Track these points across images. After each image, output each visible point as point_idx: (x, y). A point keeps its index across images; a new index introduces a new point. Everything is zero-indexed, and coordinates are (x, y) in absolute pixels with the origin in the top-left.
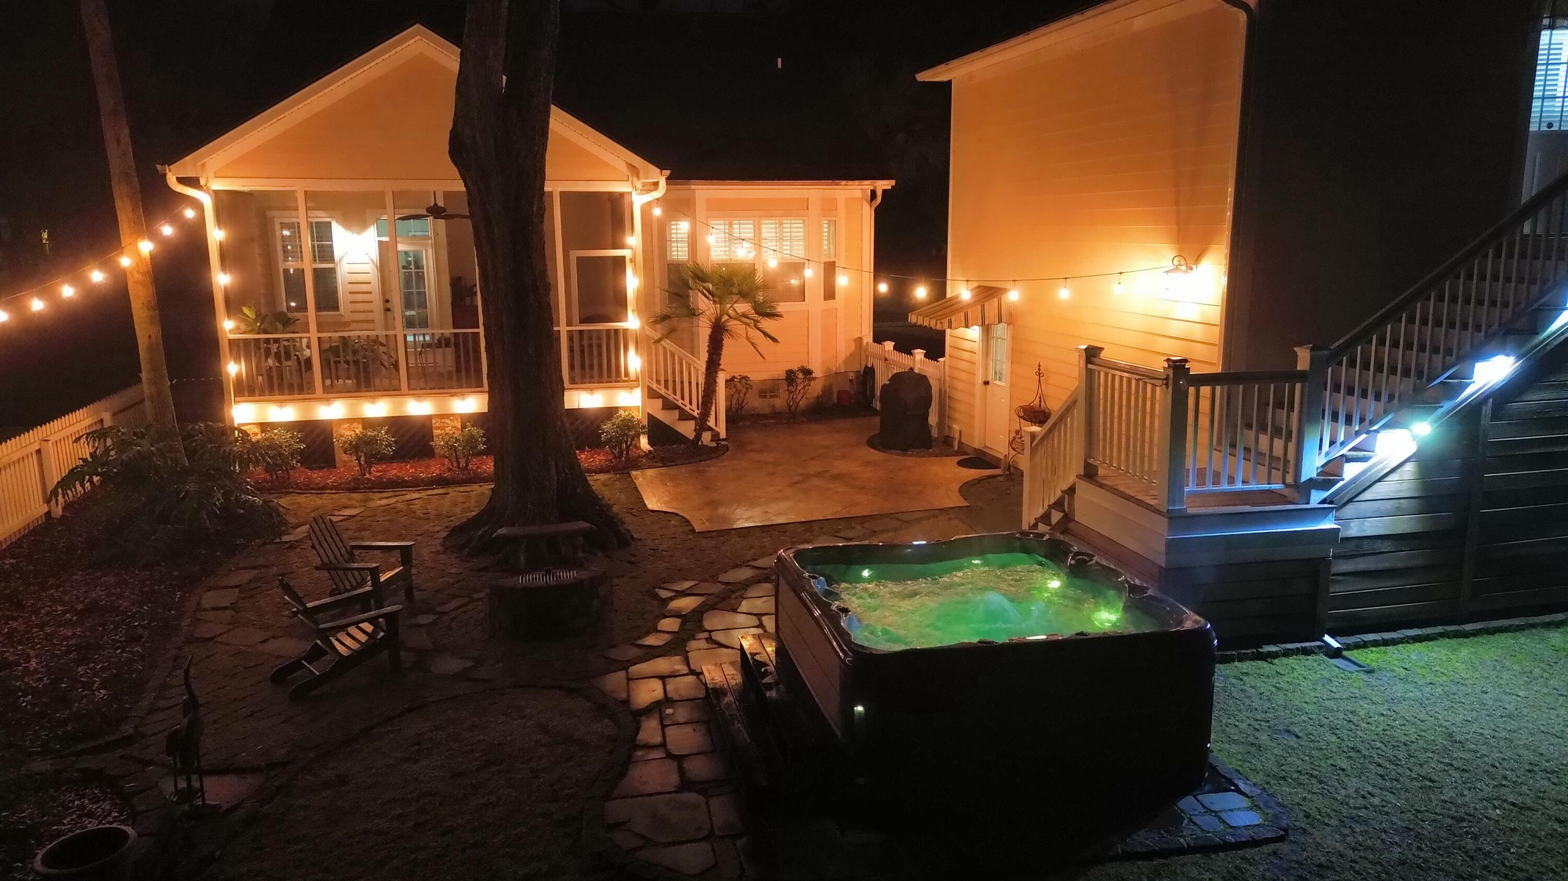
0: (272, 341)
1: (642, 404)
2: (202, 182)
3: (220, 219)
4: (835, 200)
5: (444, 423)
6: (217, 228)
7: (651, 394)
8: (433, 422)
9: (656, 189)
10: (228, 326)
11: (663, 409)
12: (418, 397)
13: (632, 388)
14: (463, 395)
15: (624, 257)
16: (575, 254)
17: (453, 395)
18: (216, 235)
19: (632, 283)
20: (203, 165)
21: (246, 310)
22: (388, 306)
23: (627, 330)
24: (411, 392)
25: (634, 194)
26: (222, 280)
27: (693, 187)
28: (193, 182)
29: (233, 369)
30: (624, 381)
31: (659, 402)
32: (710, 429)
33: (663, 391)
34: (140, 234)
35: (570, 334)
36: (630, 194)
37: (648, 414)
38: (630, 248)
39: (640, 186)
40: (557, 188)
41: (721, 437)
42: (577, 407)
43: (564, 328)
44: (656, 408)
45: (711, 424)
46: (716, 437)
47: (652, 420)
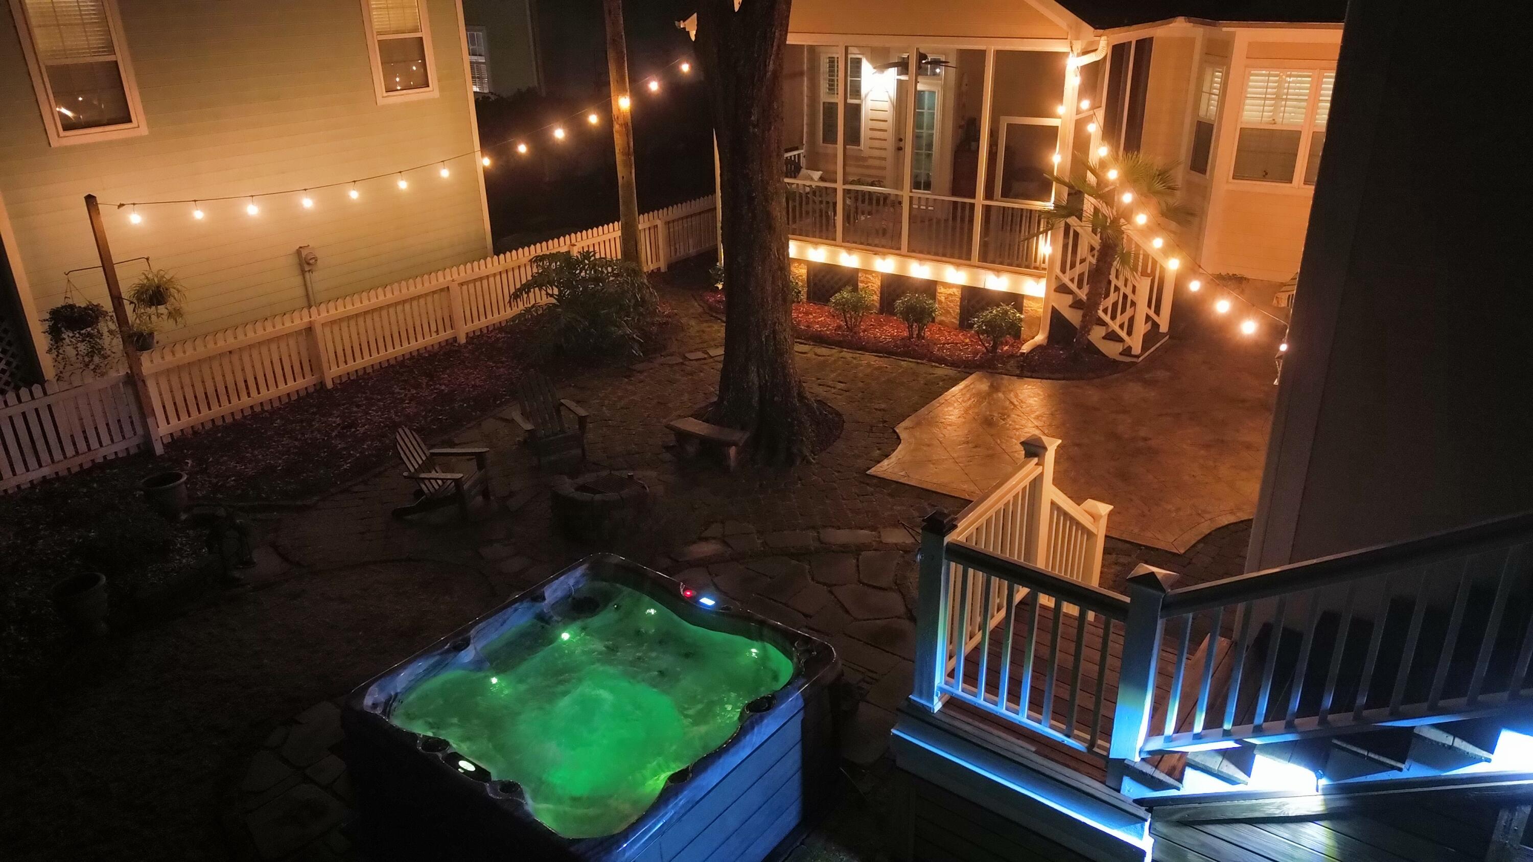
1: (1045, 297)
5: (867, 278)
7: (1062, 289)
8: (860, 275)
11: (1070, 306)
12: (849, 250)
13: (1040, 277)
14: (884, 255)
15: (1057, 127)
16: (1005, 121)
17: (876, 253)
19: (1058, 157)
22: (901, 144)
24: (844, 244)
25: (1070, 54)
27: (1225, 29)
31: (1069, 299)
32: (1121, 340)
33: (1073, 287)
34: (622, 91)
35: (987, 209)
36: (1065, 54)
37: (1053, 307)
38: (1060, 118)
39: (1079, 46)
40: (991, 47)
41: (1133, 353)
42: (982, 286)
43: (980, 200)
44: (1063, 304)
45: (1123, 334)
46: (1127, 351)
47: (1056, 318)
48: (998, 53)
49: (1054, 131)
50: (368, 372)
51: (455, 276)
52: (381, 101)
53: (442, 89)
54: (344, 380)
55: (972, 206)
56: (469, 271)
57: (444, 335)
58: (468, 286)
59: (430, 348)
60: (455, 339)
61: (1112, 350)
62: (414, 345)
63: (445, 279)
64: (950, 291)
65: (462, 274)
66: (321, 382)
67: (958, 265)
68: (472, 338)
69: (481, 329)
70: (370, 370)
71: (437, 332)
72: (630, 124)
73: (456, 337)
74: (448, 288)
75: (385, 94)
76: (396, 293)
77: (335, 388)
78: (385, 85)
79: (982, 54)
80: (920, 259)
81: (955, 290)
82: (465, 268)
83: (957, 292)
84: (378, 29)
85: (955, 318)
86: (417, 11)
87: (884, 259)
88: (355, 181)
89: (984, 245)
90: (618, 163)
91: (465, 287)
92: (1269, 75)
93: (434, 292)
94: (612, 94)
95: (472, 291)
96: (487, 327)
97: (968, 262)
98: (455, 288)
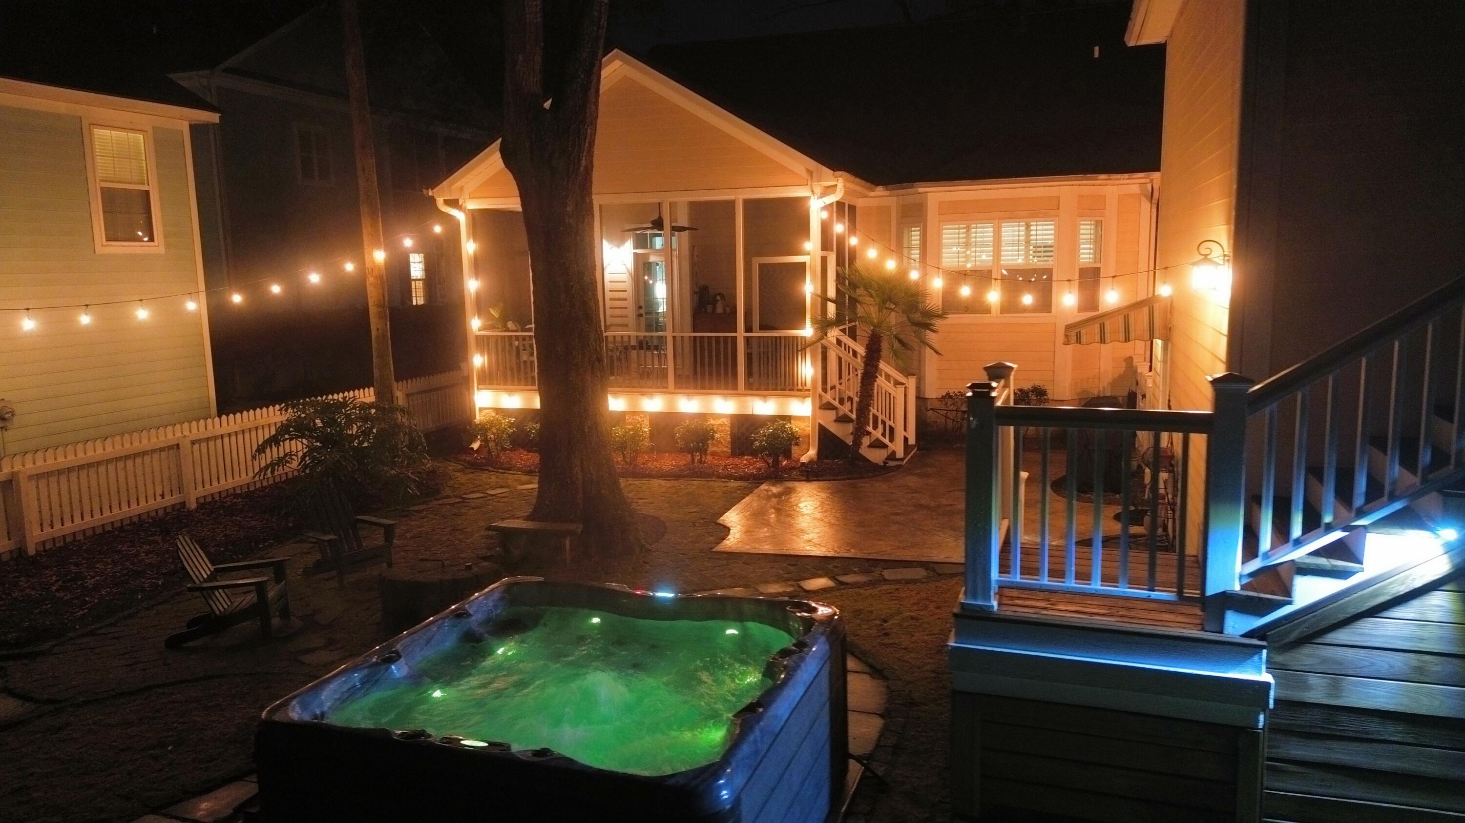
0: (514, 338)
1: (812, 415)
2: (460, 204)
3: (474, 233)
4: (1104, 197)
5: (636, 419)
6: (472, 241)
7: (827, 407)
8: (627, 418)
9: (834, 192)
10: (475, 324)
11: (835, 421)
12: (615, 394)
13: (804, 397)
14: (651, 395)
15: (804, 263)
16: (757, 261)
17: (643, 394)
18: (469, 247)
19: (809, 288)
20: (462, 188)
21: (492, 312)
22: (641, 311)
23: (805, 337)
25: (812, 197)
26: (472, 285)
27: (920, 190)
28: (453, 203)
29: (478, 360)
30: (800, 390)
31: (832, 414)
32: (885, 446)
33: (836, 403)
34: (377, 245)
35: (748, 340)
36: (809, 198)
37: (820, 425)
38: (808, 254)
39: (818, 190)
40: (740, 196)
41: (897, 457)
42: (750, 413)
43: (741, 334)
44: (828, 420)
45: (886, 441)
46: (892, 456)
47: (823, 432)
48: (747, 202)
49: (803, 265)
50: (78, 539)
51: (187, 433)
52: (99, 250)
53: (168, 246)
54: (48, 547)
55: (734, 339)
56: (202, 429)
57: (171, 500)
58: (200, 445)
59: (153, 514)
60: (183, 504)
61: (877, 456)
62: (135, 509)
63: (174, 435)
64: (719, 422)
65: (194, 431)
66: (20, 549)
67: (725, 396)
68: (201, 506)
69: (212, 495)
70: (80, 537)
71: (163, 496)
72: (385, 277)
73: (184, 502)
74: (178, 445)
75: (105, 243)
76: (118, 447)
77: (38, 553)
78: (106, 234)
79: (731, 204)
80: (688, 394)
81: (724, 420)
82: (198, 426)
83: (726, 421)
84: (103, 177)
85: (727, 447)
86: (144, 165)
87: (651, 398)
88: (87, 305)
89: (749, 373)
90: (371, 316)
91: (196, 446)
92: (959, 229)
93: (162, 450)
94: (366, 247)
95: (204, 450)
96: (220, 492)
97: (735, 392)
98: (186, 445)
